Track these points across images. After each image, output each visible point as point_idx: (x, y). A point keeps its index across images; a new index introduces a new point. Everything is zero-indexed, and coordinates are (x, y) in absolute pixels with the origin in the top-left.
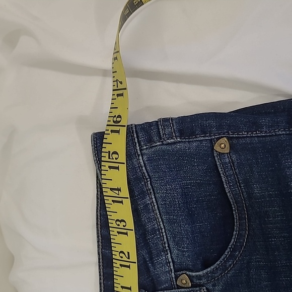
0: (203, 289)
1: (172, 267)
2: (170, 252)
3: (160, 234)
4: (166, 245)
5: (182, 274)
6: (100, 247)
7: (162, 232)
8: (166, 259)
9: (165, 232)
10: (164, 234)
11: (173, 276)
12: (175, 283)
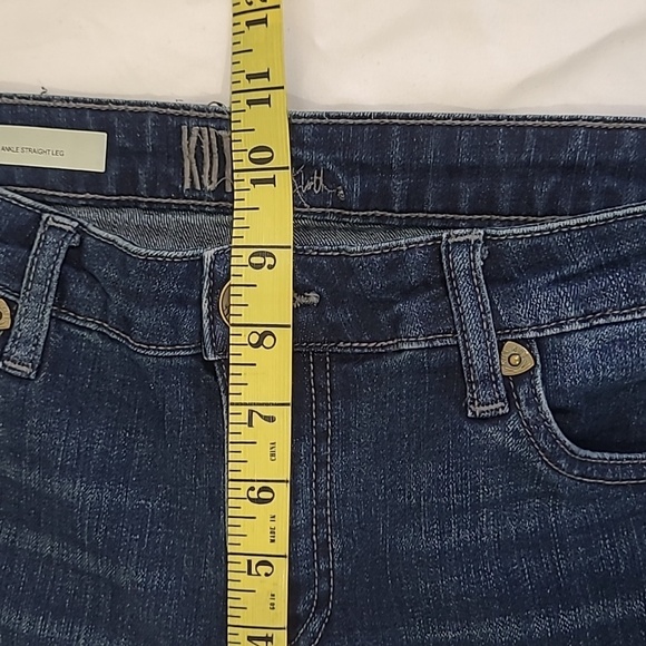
0: (503, 408)
1: (548, 332)
2: (585, 329)
3: (629, 307)
4: (602, 321)
5: (532, 355)
6: (590, 124)
7: (633, 313)
8: (568, 319)
9: (634, 320)
10: (629, 317)
11: (527, 336)
12: (510, 337)
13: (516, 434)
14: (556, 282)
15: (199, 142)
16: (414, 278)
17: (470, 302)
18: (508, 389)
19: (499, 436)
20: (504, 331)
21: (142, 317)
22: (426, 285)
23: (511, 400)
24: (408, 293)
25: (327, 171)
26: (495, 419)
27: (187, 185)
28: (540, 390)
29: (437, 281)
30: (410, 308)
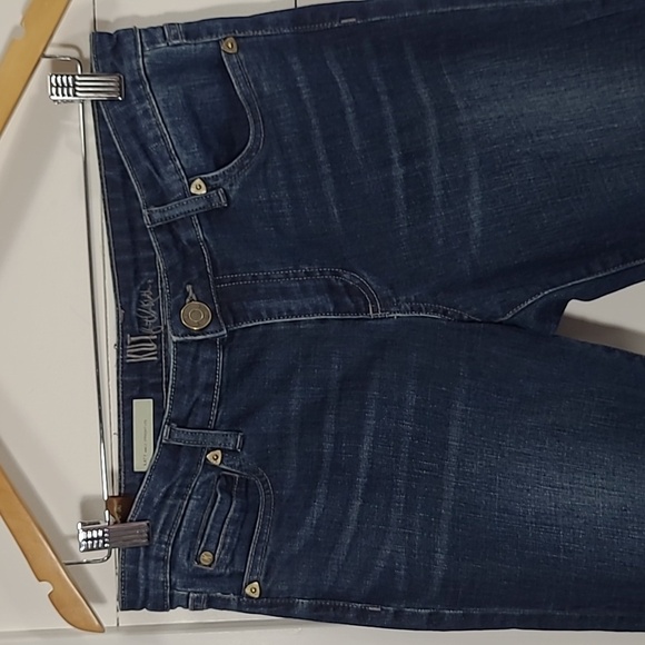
0: (221, 191)
1: (183, 174)
2: (179, 159)
3: (164, 141)
5: (195, 180)
7: (166, 139)
8: (175, 167)
10: (169, 140)
11: (186, 183)
12: (189, 191)
13: (231, 185)
14: (159, 174)
15: (134, 353)
16: (169, 237)
17: (175, 210)
18: (213, 189)
19: (234, 193)
20: (186, 194)
21: (203, 378)
22: (171, 231)
23: (216, 188)
24: (177, 239)
25: (141, 289)
26: (226, 194)
27: (155, 358)
28: (210, 175)
29: (169, 227)
30: (184, 236)
